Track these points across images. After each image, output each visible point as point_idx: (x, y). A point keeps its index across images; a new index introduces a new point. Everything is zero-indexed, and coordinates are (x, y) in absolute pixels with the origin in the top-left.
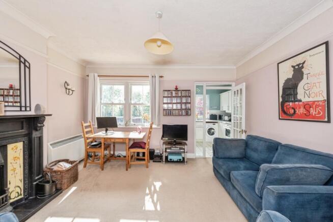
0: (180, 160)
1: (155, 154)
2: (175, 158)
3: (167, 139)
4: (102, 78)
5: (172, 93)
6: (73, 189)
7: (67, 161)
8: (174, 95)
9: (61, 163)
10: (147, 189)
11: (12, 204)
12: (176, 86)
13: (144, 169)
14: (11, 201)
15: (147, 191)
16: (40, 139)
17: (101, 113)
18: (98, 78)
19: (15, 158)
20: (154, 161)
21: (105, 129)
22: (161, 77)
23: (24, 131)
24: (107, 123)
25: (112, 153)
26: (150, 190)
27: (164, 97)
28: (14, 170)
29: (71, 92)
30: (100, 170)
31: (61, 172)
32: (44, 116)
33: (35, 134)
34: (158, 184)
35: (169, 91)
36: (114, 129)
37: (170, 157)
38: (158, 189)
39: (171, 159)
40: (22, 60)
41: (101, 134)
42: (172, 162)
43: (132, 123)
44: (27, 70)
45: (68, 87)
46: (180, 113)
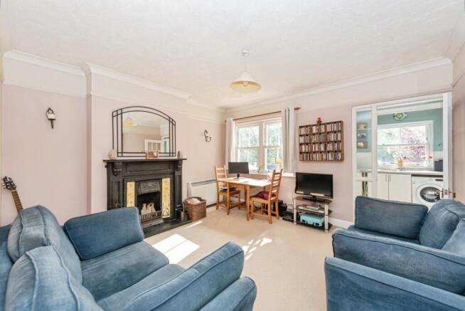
0: (317, 224)
1: (288, 210)
2: (310, 220)
3: (302, 192)
4: (238, 121)
5: (311, 130)
6: (200, 222)
7: (199, 199)
8: (314, 131)
9: (194, 199)
10: (252, 241)
11: (164, 219)
12: (319, 119)
13: (267, 223)
14: (164, 217)
15: (250, 243)
16: (180, 177)
17: (236, 158)
18: (234, 122)
19: (166, 189)
20: (284, 219)
21: (236, 174)
22: (297, 109)
23: (171, 171)
24: (239, 168)
25: (242, 200)
26: (254, 242)
27: (301, 136)
28: (165, 196)
29: (208, 139)
30: (226, 213)
31: (192, 206)
32: (182, 160)
33: (177, 173)
34: (266, 241)
35: (307, 126)
36: (246, 175)
37: (303, 218)
38: (262, 245)
39: (303, 221)
40: (171, 120)
41: (233, 180)
42: (304, 224)
43: (266, 169)
44: (174, 127)
45: (207, 135)
46: (324, 157)
